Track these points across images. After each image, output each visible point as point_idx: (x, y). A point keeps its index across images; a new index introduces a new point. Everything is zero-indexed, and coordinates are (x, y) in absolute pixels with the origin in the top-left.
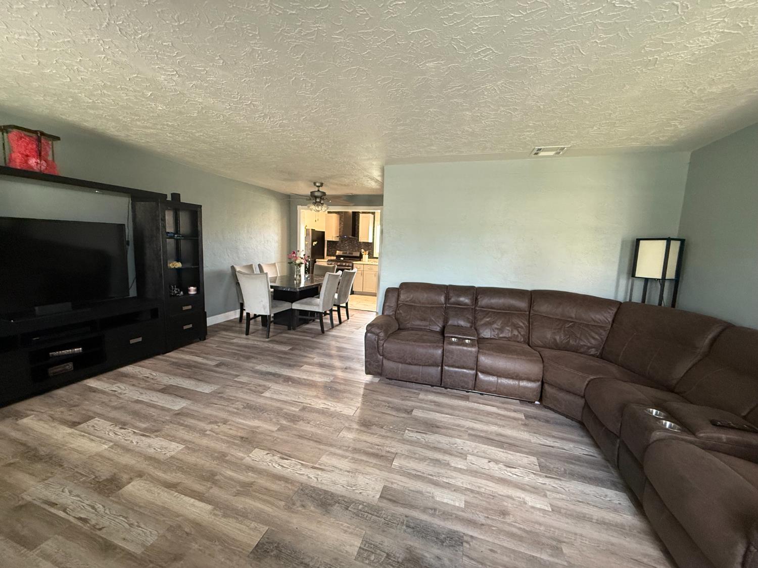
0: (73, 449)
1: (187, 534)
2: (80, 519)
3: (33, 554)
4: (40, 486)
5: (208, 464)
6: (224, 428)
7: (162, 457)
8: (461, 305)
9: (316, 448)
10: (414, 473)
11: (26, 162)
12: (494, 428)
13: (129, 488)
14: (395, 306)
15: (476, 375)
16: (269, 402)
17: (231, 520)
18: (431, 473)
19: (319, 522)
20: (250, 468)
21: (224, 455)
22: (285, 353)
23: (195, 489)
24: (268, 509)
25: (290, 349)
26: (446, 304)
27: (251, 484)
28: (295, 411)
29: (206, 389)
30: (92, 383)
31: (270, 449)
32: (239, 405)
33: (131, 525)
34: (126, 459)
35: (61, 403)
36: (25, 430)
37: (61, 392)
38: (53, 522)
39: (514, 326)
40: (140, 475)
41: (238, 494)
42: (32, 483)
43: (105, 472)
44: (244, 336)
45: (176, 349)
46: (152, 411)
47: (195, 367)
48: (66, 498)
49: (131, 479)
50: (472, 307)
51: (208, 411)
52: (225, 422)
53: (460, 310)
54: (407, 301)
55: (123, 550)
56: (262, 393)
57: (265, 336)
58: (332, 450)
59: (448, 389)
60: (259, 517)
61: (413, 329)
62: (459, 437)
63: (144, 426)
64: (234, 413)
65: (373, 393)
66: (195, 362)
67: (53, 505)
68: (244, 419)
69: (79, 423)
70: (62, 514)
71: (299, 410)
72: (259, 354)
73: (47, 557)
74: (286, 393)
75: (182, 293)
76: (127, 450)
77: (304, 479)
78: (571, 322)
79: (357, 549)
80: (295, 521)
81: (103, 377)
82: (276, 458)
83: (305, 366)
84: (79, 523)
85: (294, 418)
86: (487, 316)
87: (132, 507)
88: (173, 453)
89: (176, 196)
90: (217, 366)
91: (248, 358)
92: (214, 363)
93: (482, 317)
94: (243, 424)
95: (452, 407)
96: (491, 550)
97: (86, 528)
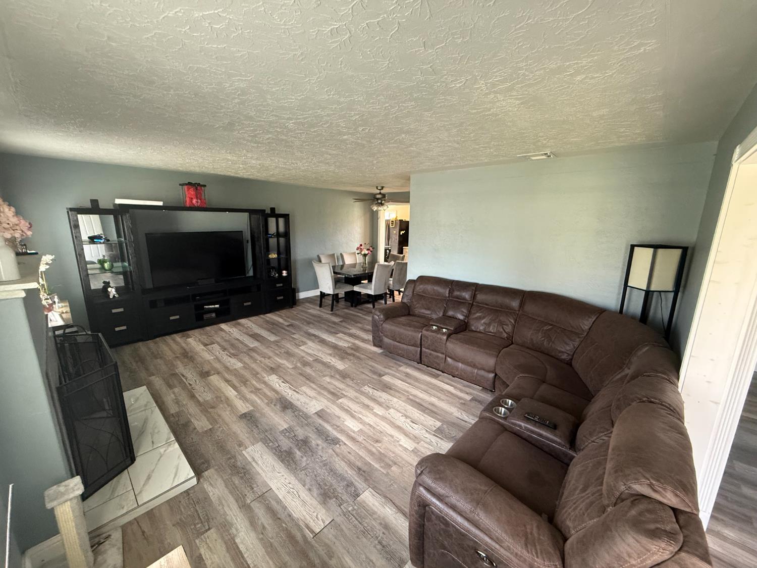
0: (200, 356)
1: (222, 401)
2: (190, 384)
3: (171, 391)
4: (183, 368)
5: (248, 376)
6: (267, 361)
7: (231, 368)
8: (461, 299)
9: (304, 381)
10: (346, 408)
11: (191, 202)
12: (434, 400)
13: (211, 377)
14: (411, 296)
15: (446, 358)
16: (300, 352)
17: (241, 401)
18: (356, 410)
19: (276, 413)
20: (265, 383)
21: (258, 373)
22: (334, 323)
23: (235, 384)
24: (259, 401)
25: (341, 321)
26: (449, 297)
27: (259, 389)
28: (310, 360)
29: (272, 338)
30: (223, 326)
31: (280, 377)
32: (283, 351)
33: (204, 391)
34: (217, 366)
35: (206, 334)
36: (188, 344)
37: (208, 328)
38: (181, 382)
39: (501, 323)
40: (218, 373)
41: (251, 392)
42: (181, 366)
43: (206, 368)
44: (318, 308)
45: (272, 312)
46: (240, 346)
47: (277, 325)
48: (189, 375)
49: (214, 374)
50: (470, 302)
51: (266, 351)
52: (269, 358)
53: (458, 302)
54: (420, 292)
55: (197, 398)
56: (300, 346)
57: (330, 310)
58: (312, 385)
59: (430, 368)
60: (253, 404)
61: (419, 316)
62: (399, 398)
63: (233, 352)
64: (277, 354)
65: (368, 360)
66: (278, 321)
67: (183, 376)
68: (279, 358)
69: (208, 345)
70: (185, 380)
71: (313, 360)
72: (319, 322)
73: (174, 393)
74: (313, 349)
75: (277, 275)
76: (219, 361)
77: (285, 394)
78: (551, 325)
79: (283, 428)
80: (266, 410)
81: (229, 324)
82: (280, 381)
83: (341, 334)
84: (188, 385)
85: (305, 364)
86: (480, 312)
87: (209, 386)
88: (236, 367)
89: (273, 209)
90: (288, 326)
91: (309, 323)
92: (287, 324)
93: (475, 311)
94: (276, 361)
95: (416, 380)
96: (349, 452)
97: (190, 387)
